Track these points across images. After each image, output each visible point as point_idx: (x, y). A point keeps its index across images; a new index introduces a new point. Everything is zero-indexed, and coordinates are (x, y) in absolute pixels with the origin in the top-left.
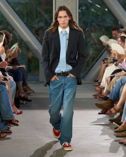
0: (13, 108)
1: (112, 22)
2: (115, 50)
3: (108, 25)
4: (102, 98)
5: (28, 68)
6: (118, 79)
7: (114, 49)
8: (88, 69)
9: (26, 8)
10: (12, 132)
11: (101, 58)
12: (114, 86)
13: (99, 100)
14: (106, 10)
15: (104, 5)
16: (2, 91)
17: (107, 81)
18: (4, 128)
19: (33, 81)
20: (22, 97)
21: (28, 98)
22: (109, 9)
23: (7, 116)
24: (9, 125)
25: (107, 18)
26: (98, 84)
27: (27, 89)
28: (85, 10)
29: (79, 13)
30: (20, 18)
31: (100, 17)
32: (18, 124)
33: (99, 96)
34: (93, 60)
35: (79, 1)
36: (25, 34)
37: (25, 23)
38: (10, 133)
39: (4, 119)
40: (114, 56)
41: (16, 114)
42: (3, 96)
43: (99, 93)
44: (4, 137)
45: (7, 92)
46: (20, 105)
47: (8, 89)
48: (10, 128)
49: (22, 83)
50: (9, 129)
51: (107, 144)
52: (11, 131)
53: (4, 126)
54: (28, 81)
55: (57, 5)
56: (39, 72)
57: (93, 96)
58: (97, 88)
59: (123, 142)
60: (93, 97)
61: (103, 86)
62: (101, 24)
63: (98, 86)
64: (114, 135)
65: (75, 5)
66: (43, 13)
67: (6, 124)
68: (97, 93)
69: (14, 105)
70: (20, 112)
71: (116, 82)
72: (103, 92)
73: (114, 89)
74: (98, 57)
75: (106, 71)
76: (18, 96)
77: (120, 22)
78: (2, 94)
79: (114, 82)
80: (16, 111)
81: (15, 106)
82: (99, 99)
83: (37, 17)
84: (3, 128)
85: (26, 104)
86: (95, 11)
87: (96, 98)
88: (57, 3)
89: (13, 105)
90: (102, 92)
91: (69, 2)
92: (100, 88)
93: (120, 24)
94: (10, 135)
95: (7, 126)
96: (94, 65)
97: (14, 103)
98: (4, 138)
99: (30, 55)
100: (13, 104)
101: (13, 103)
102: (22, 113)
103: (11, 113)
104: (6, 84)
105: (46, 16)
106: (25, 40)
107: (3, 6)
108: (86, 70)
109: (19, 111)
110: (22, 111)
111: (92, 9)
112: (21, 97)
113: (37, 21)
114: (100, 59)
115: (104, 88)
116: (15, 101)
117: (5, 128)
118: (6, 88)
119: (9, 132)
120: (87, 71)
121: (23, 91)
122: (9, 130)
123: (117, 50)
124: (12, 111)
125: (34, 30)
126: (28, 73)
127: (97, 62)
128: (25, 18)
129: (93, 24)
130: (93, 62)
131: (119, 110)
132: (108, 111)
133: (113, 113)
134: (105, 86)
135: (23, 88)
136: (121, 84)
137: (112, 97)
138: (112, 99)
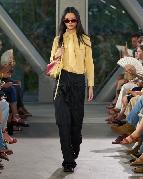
3: (125, 32)
5: (25, 85)
8: (100, 87)
9: (23, 10)
10: (3, 166)
11: (116, 72)
12: (132, 109)
14: (123, 12)
15: (120, 6)
17: (123, 102)
19: (30, 101)
20: (17, 122)
21: (25, 123)
22: (126, 11)
25: (124, 22)
26: (112, 106)
27: (24, 112)
28: (97, 12)
29: (89, 15)
30: (15, 22)
31: (116, 21)
34: (106, 76)
35: (89, 2)
36: (21, 42)
37: (20, 29)
41: (8, 143)
46: (14, 132)
48: (1, 161)
49: (17, 104)
54: (25, 101)
55: (61, 6)
56: (38, 90)
57: (106, 120)
58: (110, 111)
60: (106, 122)
62: (117, 30)
63: (113, 109)
64: (132, 170)
65: (84, 6)
66: (44, 16)
68: (111, 118)
69: (6, 132)
70: (14, 140)
74: (113, 72)
75: (122, 89)
77: (140, 28)
80: (8, 139)
83: (36, 21)
85: (21, 130)
86: (109, 14)
87: (109, 123)
88: (61, 3)
89: (5, 132)
91: (77, 2)
96: (107, 81)
99: (27, 69)
102: (15, 142)
105: (47, 20)
106: (20, 49)
109: (12, 139)
110: (16, 139)
111: (107, 10)
113: (35, 26)
114: (114, 75)
120: (98, 90)
121: (18, 114)
124: (3, 140)
126: (24, 91)
127: (111, 78)
128: (21, 22)
129: (107, 30)
130: (106, 78)
131: (137, 139)
132: (123, 140)
133: (129, 142)
134: (121, 108)
135: (18, 111)
136: (140, 105)
137: (130, 120)
138: (130, 123)
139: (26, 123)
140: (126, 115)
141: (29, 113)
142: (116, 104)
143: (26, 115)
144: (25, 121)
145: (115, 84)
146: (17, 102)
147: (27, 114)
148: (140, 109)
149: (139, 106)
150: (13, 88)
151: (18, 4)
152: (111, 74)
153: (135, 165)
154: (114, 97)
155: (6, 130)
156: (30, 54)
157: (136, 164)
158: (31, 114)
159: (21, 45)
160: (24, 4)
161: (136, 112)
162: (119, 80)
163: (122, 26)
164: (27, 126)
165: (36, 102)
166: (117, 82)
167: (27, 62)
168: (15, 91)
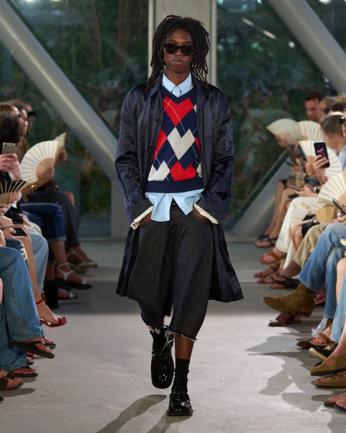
0: (40, 310)
3: (295, 86)
4: (278, 282)
5: (82, 202)
6: (321, 232)
7: (310, 155)
8: (242, 206)
9: (78, 40)
10: (36, 375)
11: (277, 174)
12: (311, 251)
13: (271, 288)
14: (292, 45)
15: (284, 29)
16: (12, 263)
17: (292, 236)
18: (16, 363)
19: (94, 235)
20: (66, 279)
21: (82, 281)
22: (298, 44)
23: (25, 331)
24: (29, 356)
25: (294, 66)
26: (268, 244)
27: (80, 258)
28: (234, 44)
29: (218, 53)
30: (61, 66)
31: (275, 64)
32: (53, 352)
33: (273, 278)
35: (218, 23)
36: (74, 110)
37: (72, 82)
38: (33, 375)
39: (15, 338)
41: (47, 325)
42: (14, 278)
43: (271, 270)
44: (16, 388)
45: (26, 265)
46: (59, 302)
47: (26, 257)
48: (32, 363)
49: (65, 242)
50: (30, 366)
51: (292, 406)
52: (35, 370)
53: (16, 359)
56: (110, 212)
57: (256, 276)
58: (265, 255)
59: (334, 403)
60: (256, 280)
61: (283, 250)
62: (278, 83)
63: (269, 250)
64: (312, 383)
66: (121, 53)
67: (20, 354)
68: (266, 270)
69: (43, 302)
70: (59, 319)
71: (315, 241)
72: (281, 267)
73: (312, 258)
74: (269, 172)
75: (291, 208)
76: (53, 278)
77: (328, 79)
78: (12, 272)
79: (310, 239)
80: (48, 318)
81: (47, 304)
82: (271, 285)
83: (106, 65)
84: (13, 363)
85: (75, 298)
86: (261, 49)
87: (263, 282)
89: (41, 301)
90: (279, 265)
92: (273, 255)
93: (328, 84)
94: (31, 381)
95: (25, 358)
96: (258, 192)
97: (42, 296)
98: (15, 390)
99: (86, 166)
100: (40, 298)
101: (40, 294)
102: (63, 324)
103: (35, 324)
104: (23, 245)
105: (129, 62)
106: (71, 123)
107: (14, 35)
108: (237, 207)
109: (56, 317)
110: (64, 318)
111: (255, 40)
112: (62, 280)
113: (105, 73)
114: (273, 179)
115: (284, 256)
116: (44, 289)
117: (20, 362)
118: (23, 254)
119: (30, 373)
120: (239, 211)
121: (67, 263)
122: (29, 368)
124: (37, 318)
125: (96, 101)
126: (81, 214)
127: (267, 187)
129: (256, 84)
130: (256, 185)
135: (68, 255)
136: (329, 244)
137: (308, 279)
138: (308, 285)
139: (84, 282)
140: (299, 264)
141: (90, 261)
143: (84, 264)
144: (82, 278)
146: (67, 238)
150: (57, 208)
151: (68, 28)
156: (94, 134)
158: (95, 263)
159: (73, 115)
160: (79, 28)
161: (320, 260)
163: (289, 75)
164: (88, 287)
165: (106, 237)
167: (86, 151)
168: (60, 213)
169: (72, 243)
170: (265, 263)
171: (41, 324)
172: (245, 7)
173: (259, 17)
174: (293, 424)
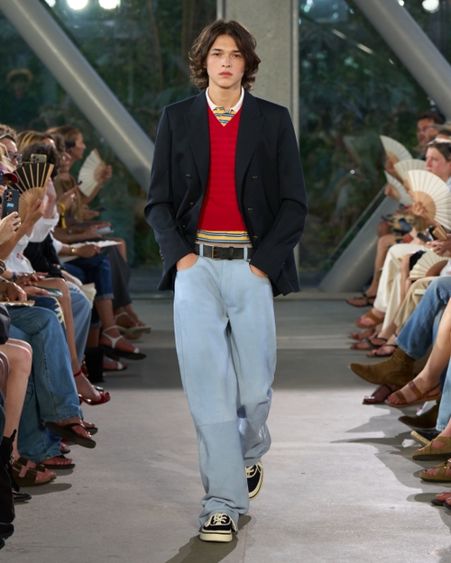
1: (408, 100)
2: (421, 190)
3: (394, 111)
5: (136, 250)
6: (426, 288)
7: (418, 190)
8: (333, 254)
9: (135, 57)
10: (74, 465)
11: (374, 216)
15: (383, 47)
16: (44, 327)
18: (48, 452)
19: (150, 291)
20: (113, 346)
21: (134, 349)
22: (397, 61)
23: (59, 411)
24: (64, 441)
25: (394, 86)
28: (324, 60)
30: (114, 89)
31: (371, 84)
34: (349, 224)
36: (126, 139)
37: (126, 105)
38: (69, 467)
40: (419, 211)
41: (87, 402)
42: (46, 346)
44: (48, 482)
45: (62, 329)
46: (104, 374)
47: (63, 319)
48: (69, 452)
49: (113, 300)
50: (66, 456)
51: (391, 506)
52: (71, 460)
53: (49, 447)
54: (136, 292)
59: (444, 501)
61: (382, 310)
62: (374, 106)
64: (416, 474)
65: (288, 45)
67: (53, 440)
69: (83, 374)
70: (102, 396)
73: (416, 313)
74: (364, 213)
76: (97, 345)
77: (435, 101)
78: (44, 337)
83: (167, 85)
84: (45, 451)
85: (125, 368)
86: (356, 66)
89: (79, 373)
92: (373, 317)
93: (434, 107)
94: (67, 474)
95: (59, 445)
96: (351, 238)
98: (46, 486)
100: (79, 369)
101: (80, 365)
102: (107, 401)
103: (71, 402)
104: (58, 303)
106: (124, 157)
107: (55, 50)
108: (326, 256)
109: (98, 393)
110: (107, 394)
111: (349, 55)
112: (109, 347)
116: (86, 359)
117: (53, 451)
118: (58, 316)
119: (66, 463)
120: (328, 261)
121: (116, 327)
122: (64, 457)
123: (428, 192)
126: (134, 266)
127: (361, 231)
128: (131, 89)
129: (348, 107)
130: (349, 229)
131: (428, 392)
132: (393, 394)
133: (408, 400)
134: (386, 308)
135: (117, 317)
136: (437, 302)
137: (409, 344)
138: (408, 352)
139: (137, 351)
142: (374, 297)
143: (137, 327)
144: (134, 345)
145: (371, 245)
146: (115, 296)
147: (140, 325)
148: (434, 313)
149: (432, 302)
151: (123, 43)
152: (360, 219)
153: (427, 455)
154: (368, 279)
155: (82, 368)
157: (428, 453)
158: (147, 327)
161: (423, 321)
162: (380, 235)
163: (388, 97)
164: (141, 356)
166: (377, 241)
168: (106, 265)
169: (121, 301)
170: (363, 326)
171: (81, 402)
172: (335, 16)
173: (353, 27)
174: (393, 528)
